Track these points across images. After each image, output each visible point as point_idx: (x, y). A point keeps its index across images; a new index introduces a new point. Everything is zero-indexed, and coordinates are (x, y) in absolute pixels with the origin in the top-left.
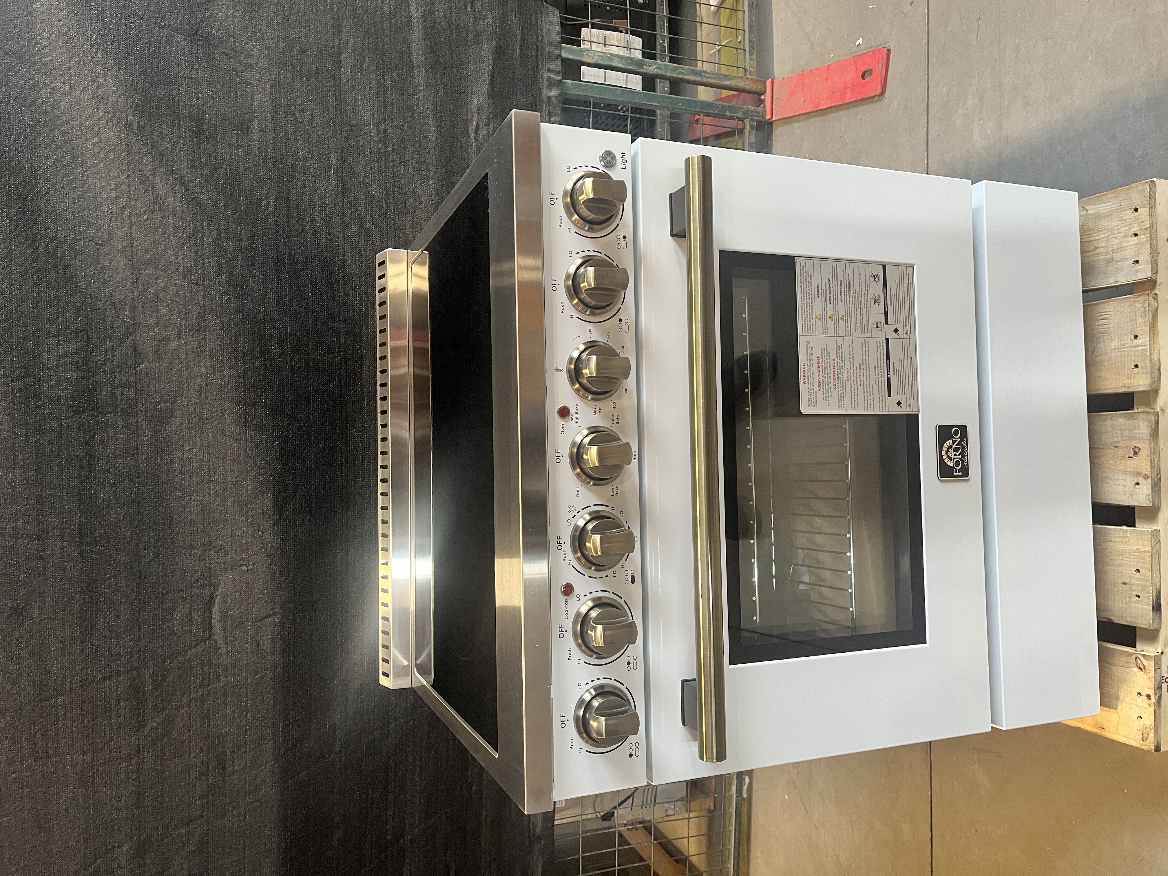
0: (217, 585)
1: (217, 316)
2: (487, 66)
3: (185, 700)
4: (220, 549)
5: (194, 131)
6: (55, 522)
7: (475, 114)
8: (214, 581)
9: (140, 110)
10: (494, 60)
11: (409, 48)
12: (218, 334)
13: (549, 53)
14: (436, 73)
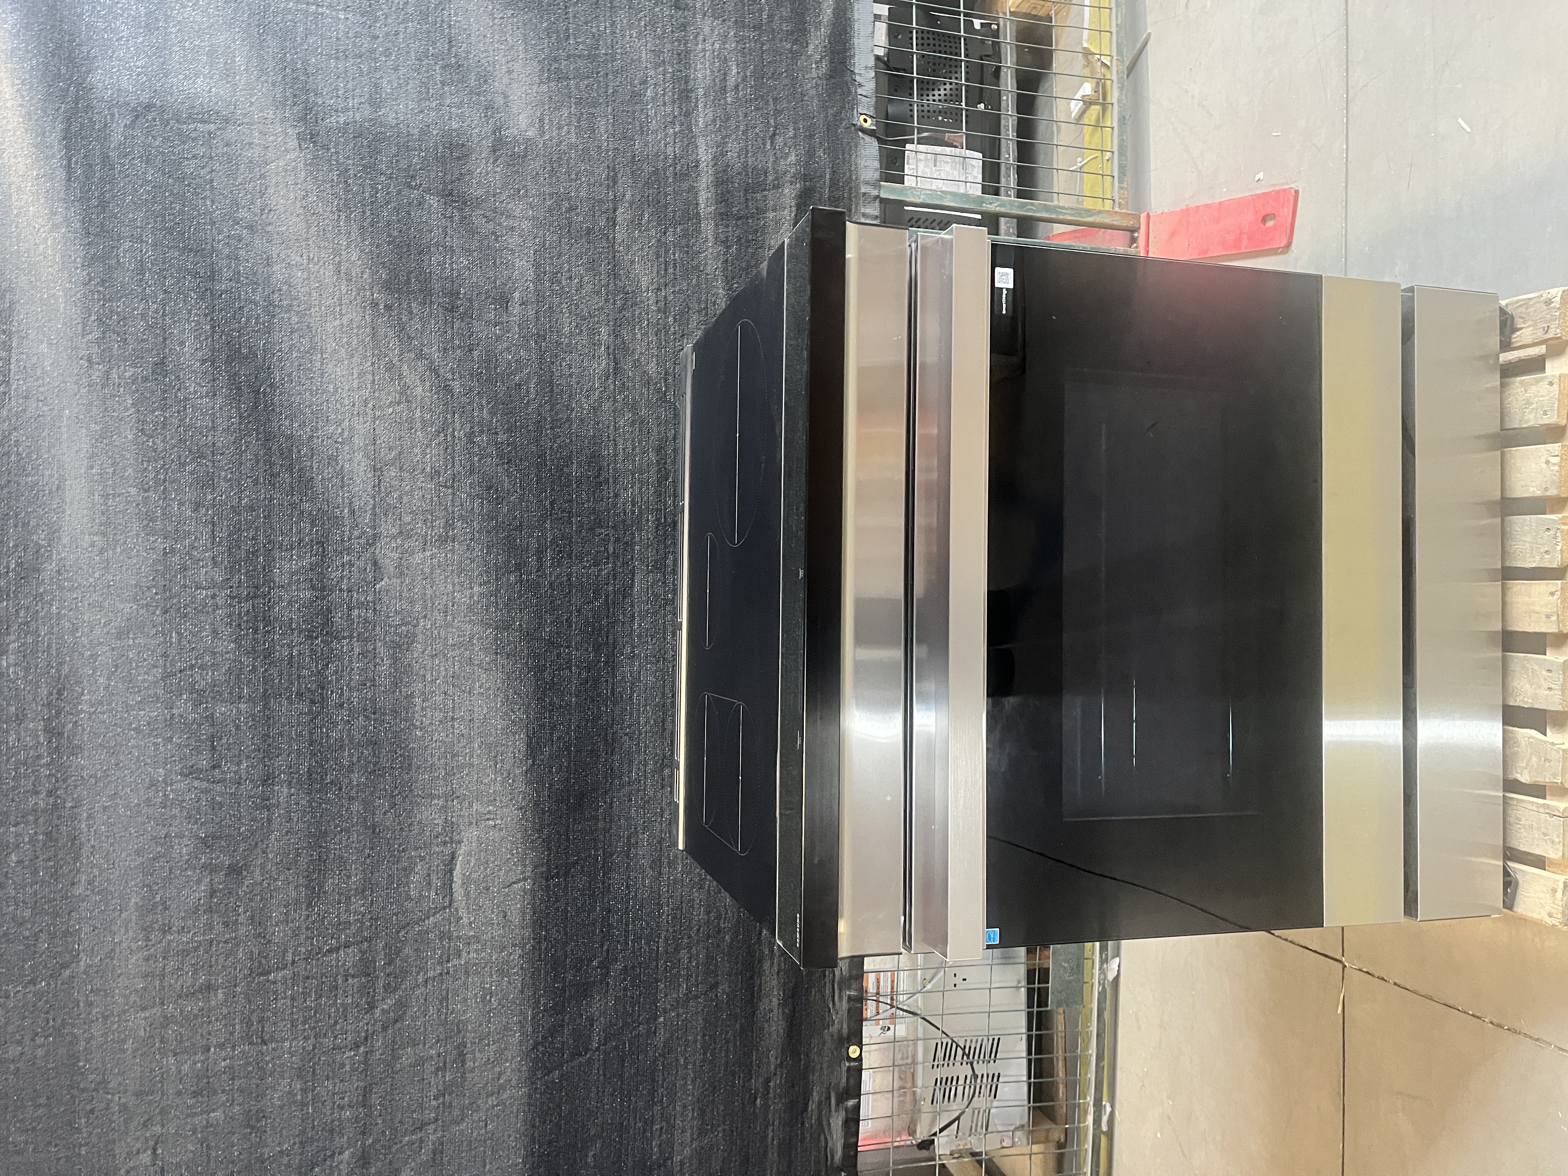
0: (460, 842)
1: (467, 523)
2: (790, 214)
3: (420, 979)
4: (464, 800)
5: (447, 309)
6: (282, 765)
8: (456, 838)
9: (388, 286)
10: (798, 206)
11: (696, 198)
12: (468, 545)
13: (864, 194)
14: (727, 226)
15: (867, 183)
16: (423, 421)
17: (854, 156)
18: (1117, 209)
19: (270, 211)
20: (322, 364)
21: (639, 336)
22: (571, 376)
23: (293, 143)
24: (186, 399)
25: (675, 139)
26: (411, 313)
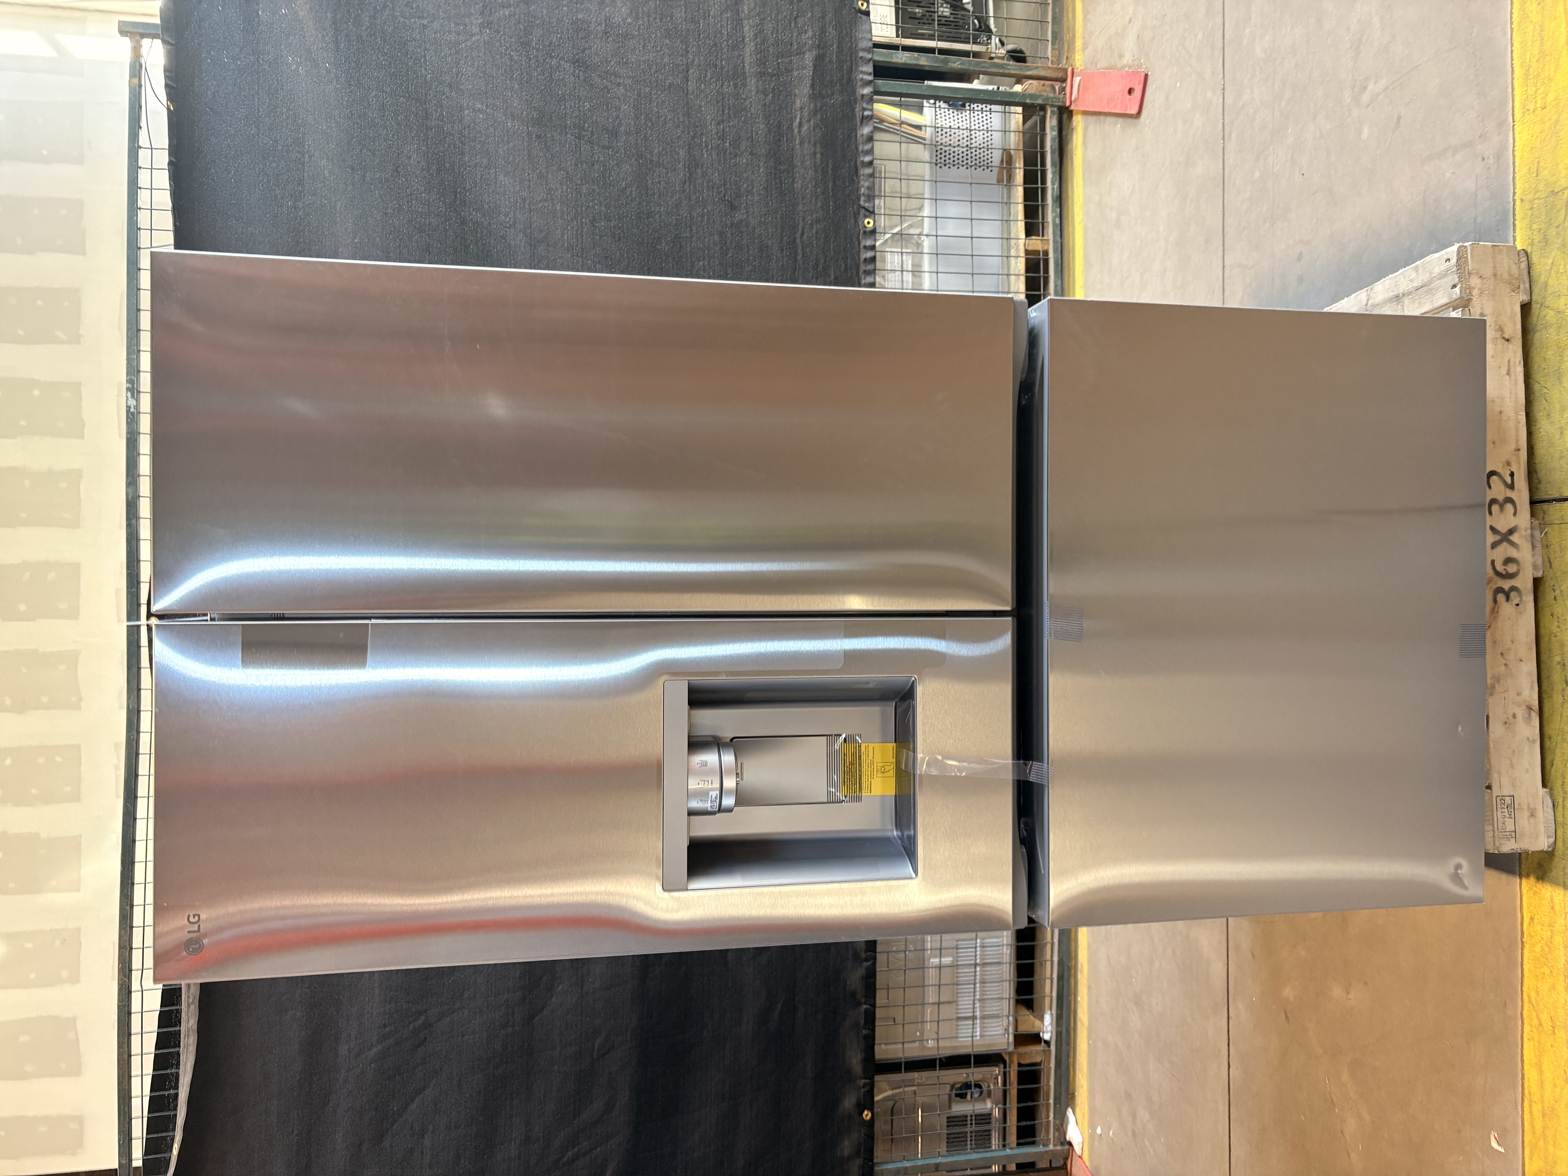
2: (808, 72)
7: (799, 113)
9: (538, 122)
10: (815, 66)
11: (743, 62)
13: (861, 58)
14: (765, 81)
15: (864, 50)
16: (562, 213)
17: (854, 30)
18: (1050, 65)
19: (462, 75)
20: (496, 175)
21: (705, 156)
22: (660, 182)
23: (476, 30)
24: (412, 194)
25: (728, 21)
26: (553, 140)
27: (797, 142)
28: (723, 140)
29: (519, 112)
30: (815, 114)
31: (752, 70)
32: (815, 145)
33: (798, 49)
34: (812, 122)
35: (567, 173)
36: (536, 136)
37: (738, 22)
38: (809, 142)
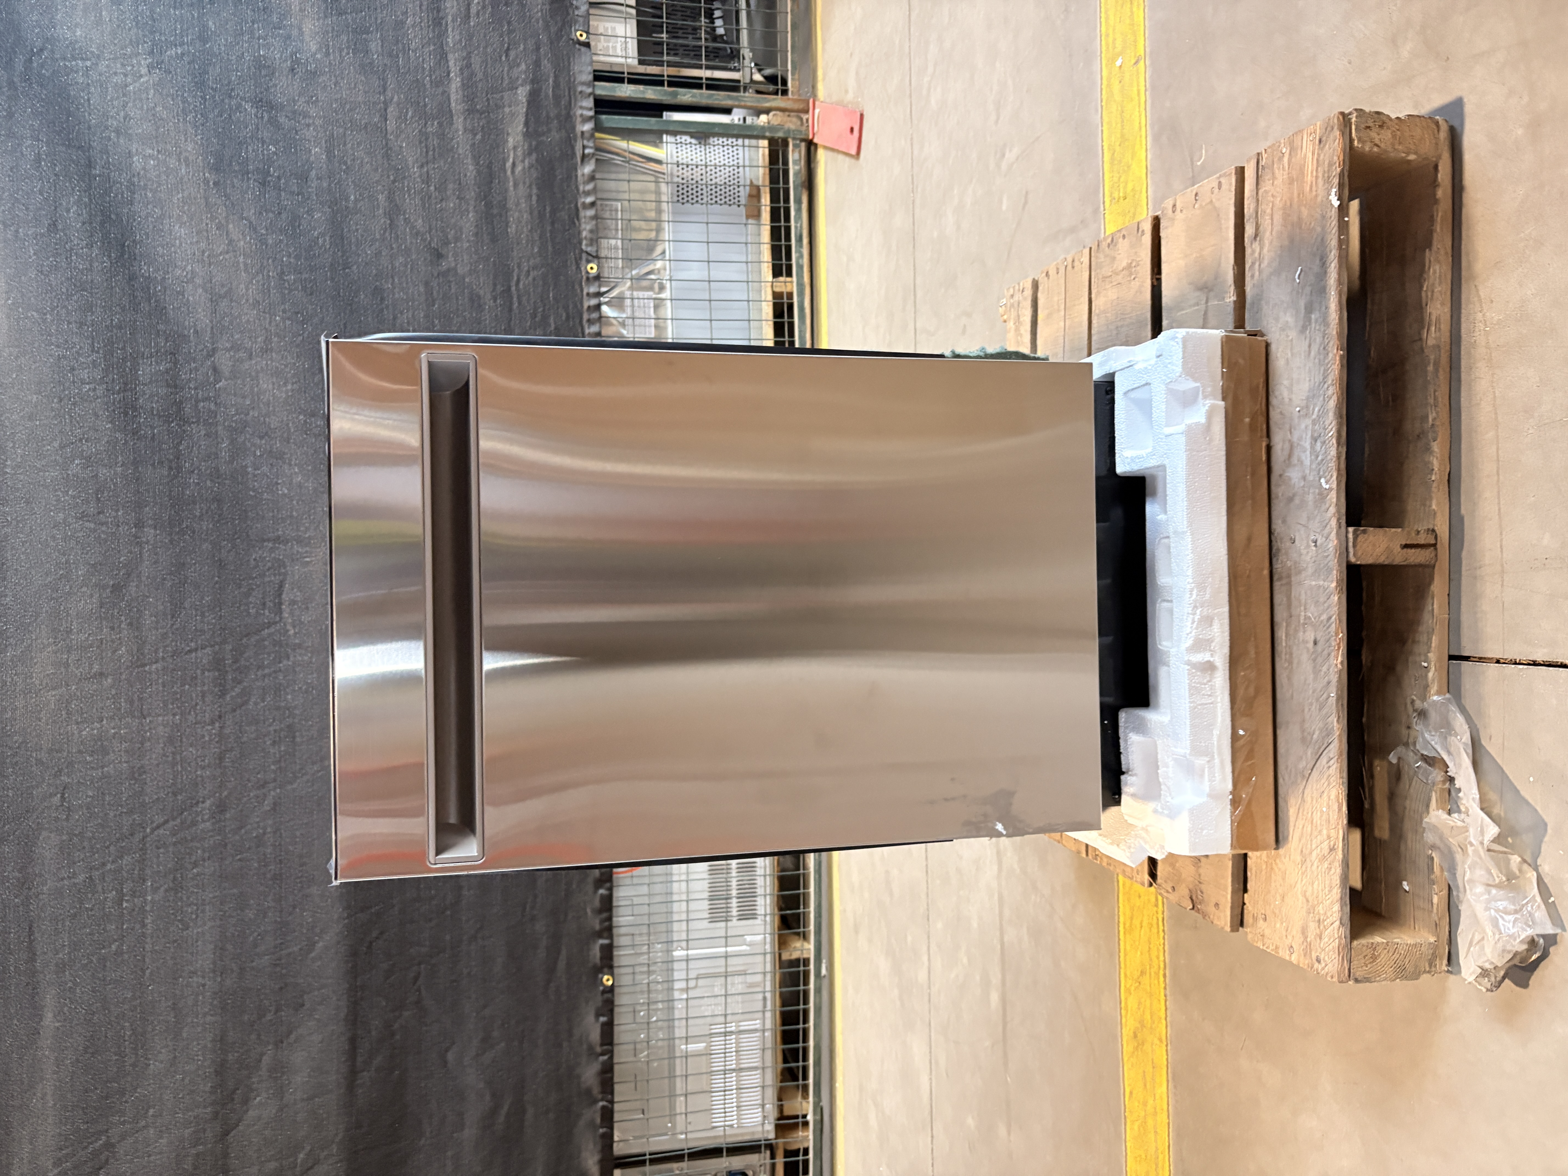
27: (511, 184)
28: (428, 183)
29: (194, 158)
30: (530, 154)
31: (459, 107)
32: (530, 186)
33: (508, 84)
34: (527, 162)
35: (251, 223)
36: (214, 184)
37: (443, 57)
38: (524, 183)
